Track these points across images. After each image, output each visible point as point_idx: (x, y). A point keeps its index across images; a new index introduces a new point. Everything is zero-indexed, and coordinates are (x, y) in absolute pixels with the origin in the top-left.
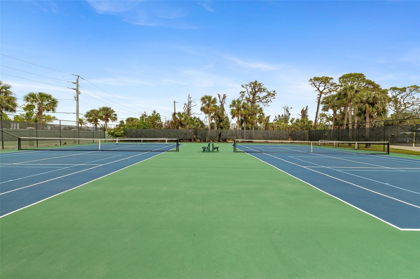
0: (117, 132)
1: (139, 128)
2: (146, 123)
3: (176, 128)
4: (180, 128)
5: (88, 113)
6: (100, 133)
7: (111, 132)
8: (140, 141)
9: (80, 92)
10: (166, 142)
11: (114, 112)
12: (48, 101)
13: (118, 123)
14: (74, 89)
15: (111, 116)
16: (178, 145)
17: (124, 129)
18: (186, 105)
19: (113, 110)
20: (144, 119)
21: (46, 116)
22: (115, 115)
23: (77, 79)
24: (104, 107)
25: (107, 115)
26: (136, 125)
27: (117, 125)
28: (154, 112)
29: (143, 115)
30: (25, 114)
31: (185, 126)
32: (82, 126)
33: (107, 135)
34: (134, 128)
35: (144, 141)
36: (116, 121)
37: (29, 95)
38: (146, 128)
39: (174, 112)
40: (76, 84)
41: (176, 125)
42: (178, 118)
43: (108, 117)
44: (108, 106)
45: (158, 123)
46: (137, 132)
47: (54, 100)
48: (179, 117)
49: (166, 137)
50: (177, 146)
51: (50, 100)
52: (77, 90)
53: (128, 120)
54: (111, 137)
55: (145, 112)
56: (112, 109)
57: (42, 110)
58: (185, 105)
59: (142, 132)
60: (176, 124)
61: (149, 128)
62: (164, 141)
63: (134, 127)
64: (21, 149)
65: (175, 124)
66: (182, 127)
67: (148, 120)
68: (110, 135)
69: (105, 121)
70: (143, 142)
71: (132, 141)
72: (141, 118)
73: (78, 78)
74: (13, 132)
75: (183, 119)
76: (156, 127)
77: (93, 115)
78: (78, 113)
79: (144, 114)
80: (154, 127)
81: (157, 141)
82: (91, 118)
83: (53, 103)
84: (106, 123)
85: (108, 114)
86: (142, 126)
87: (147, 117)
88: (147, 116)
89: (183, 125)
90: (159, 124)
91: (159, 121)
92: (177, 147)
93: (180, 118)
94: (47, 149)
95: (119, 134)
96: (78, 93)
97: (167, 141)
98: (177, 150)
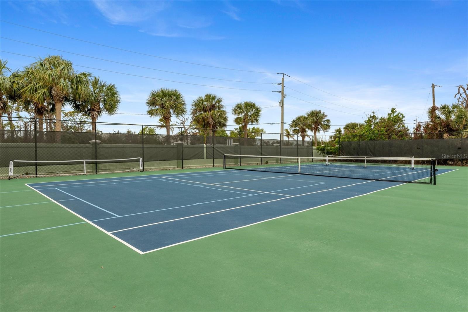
0: (329, 146)
1: (362, 140)
2: (374, 131)
3: (435, 137)
4: (446, 136)
5: (294, 121)
6: (307, 148)
7: (321, 147)
8: (363, 161)
9: (285, 94)
10: (411, 163)
11: (326, 116)
12: (252, 111)
13: (332, 132)
14: (279, 92)
15: (321, 124)
16: (435, 170)
17: (339, 142)
18: (463, 89)
19: (323, 114)
20: (372, 123)
21: (255, 129)
22: (328, 121)
23: (282, 78)
24: (313, 110)
25: (316, 122)
26: (358, 135)
27: (332, 136)
28: (393, 111)
29: (371, 117)
30: (239, 128)
31: (459, 133)
32: (290, 140)
33: (315, 151)
34: (355, 139)
35: (368, 161)
36: (328, 131)
37: (237, 107)
38: (374, 140)
39: (432, 105)
40: (281, 84)
41: (437, 132)
42: (443, 117)
43: (318, 126)
44: (318, 109)
45: (399, 129)
46: (359, 145)
47: (257, 109)
48: (445, 114)
49: (412, 155)
50: (431, 174)
51: (254, 110)
52: (282, 92)
53: (347, 127)
54: (321, 155)
55: (374, 113)
56: (322, 112)
57: (247, 122)
58: (459, 90)
59: (368, 145)
60: (436, 130)
61: (379, 139)
62: (409, 162)
63: (354, 137)
64: (226, 168)
65: (434, 128)
66: (450, 134)
67: (378, 125)
68: (319, 152)
69: (313, 131)
70: (366, 162)
71: (351, 161)
72: (366, 123)
73: (284, 77)
74: (222, 149)
75: (453, 117)
76: (394, 136)
77: (300, 123)
78: (282, 123)
79: (372, 115)
80: (389, 137)
81: (395, 162)
82: (297, 128)
83: (256, 112)
84: (315, 133)
85: (318, 120)
86: (368, 135)
87: (378, 120)
88: (377, 118)
89: (454, 131)
90: (400, 131)
91: (401, 125)
92: (433, 176)
93: (447, 116)
94: (246, 169)
95: (332, 150)
96: (283, 96)
97: (413, 162)
98: (433, 181)
